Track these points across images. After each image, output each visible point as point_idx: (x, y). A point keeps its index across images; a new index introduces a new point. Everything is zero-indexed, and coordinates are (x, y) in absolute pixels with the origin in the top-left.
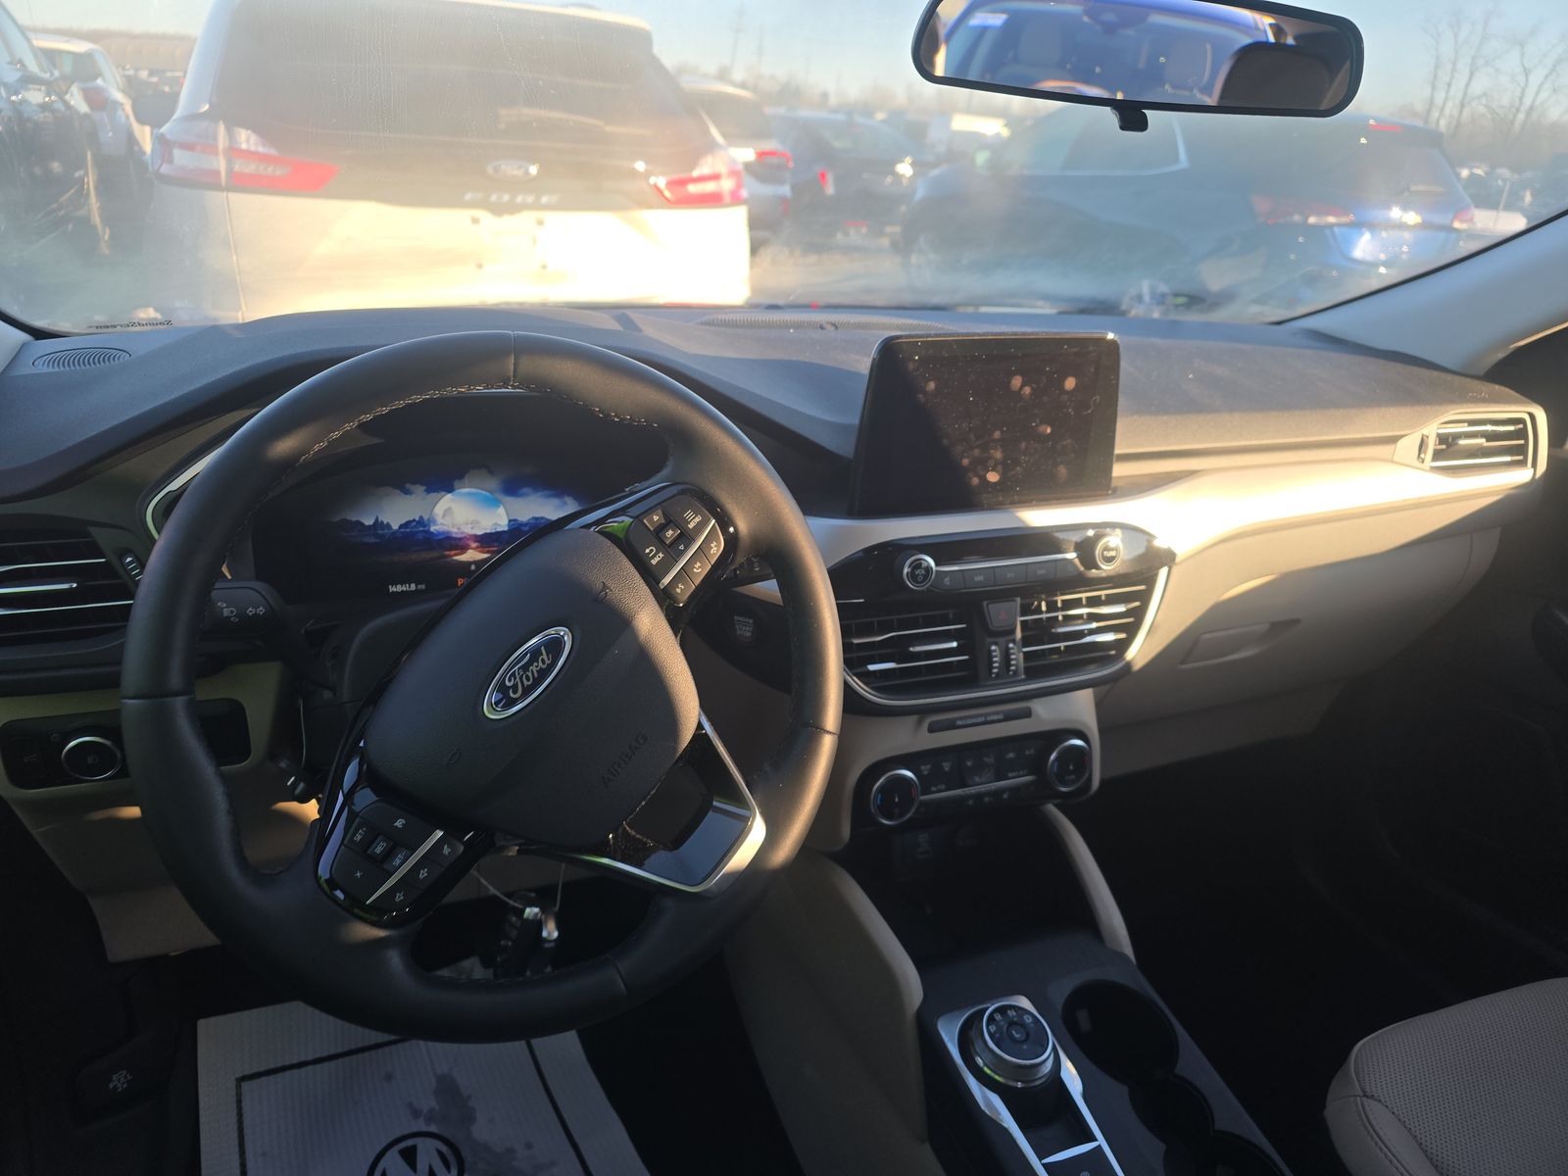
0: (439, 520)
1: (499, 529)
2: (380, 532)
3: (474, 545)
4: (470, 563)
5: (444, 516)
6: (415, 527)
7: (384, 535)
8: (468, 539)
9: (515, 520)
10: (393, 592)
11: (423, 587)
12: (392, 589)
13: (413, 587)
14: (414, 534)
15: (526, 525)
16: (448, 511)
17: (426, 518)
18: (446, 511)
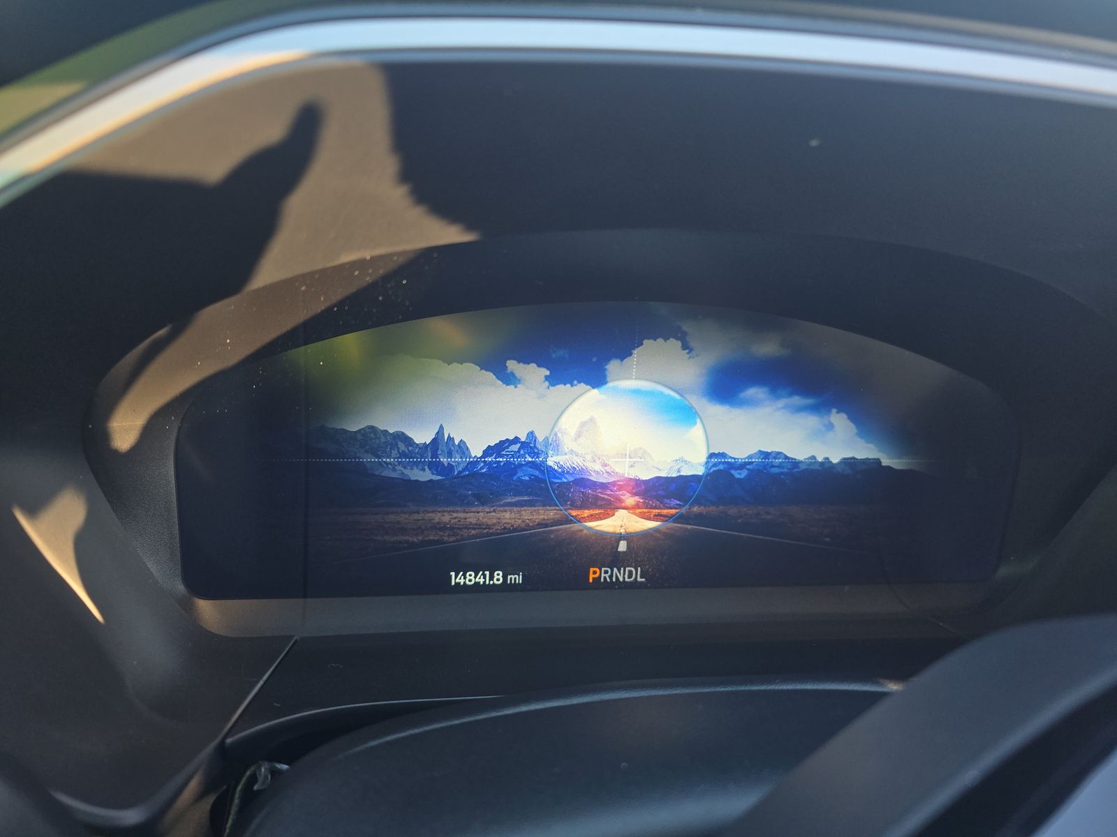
0: (567, 443)
1: (687, 472)
2: (444, 460)
3: (630, 500)
4: (620, 537)
5: (579, 435)
6: (516, 454)
7: (451, 467)
8: (621, 488)
9: (723, 455)
10: (457, 584)
11: (516, 578)
12: (457, 579)
13: (498, 577)
14: (511, 469)
15: (742, 466)
16: (588, 426)
17: (540, 438)
18: (583, 424)
